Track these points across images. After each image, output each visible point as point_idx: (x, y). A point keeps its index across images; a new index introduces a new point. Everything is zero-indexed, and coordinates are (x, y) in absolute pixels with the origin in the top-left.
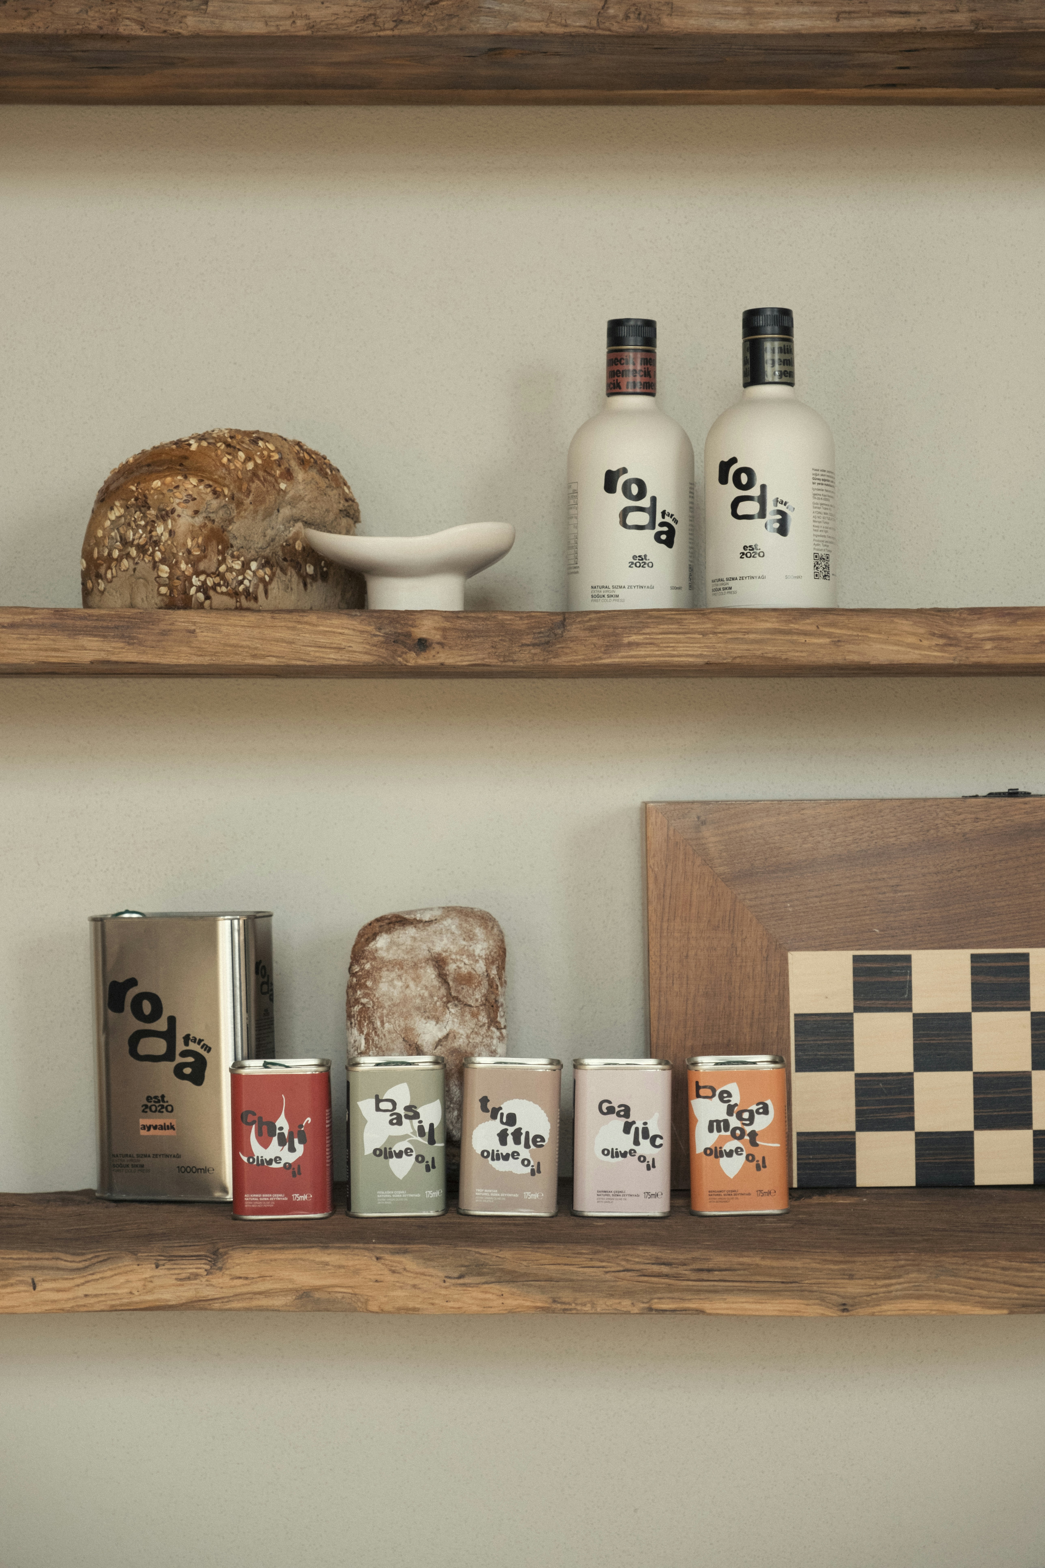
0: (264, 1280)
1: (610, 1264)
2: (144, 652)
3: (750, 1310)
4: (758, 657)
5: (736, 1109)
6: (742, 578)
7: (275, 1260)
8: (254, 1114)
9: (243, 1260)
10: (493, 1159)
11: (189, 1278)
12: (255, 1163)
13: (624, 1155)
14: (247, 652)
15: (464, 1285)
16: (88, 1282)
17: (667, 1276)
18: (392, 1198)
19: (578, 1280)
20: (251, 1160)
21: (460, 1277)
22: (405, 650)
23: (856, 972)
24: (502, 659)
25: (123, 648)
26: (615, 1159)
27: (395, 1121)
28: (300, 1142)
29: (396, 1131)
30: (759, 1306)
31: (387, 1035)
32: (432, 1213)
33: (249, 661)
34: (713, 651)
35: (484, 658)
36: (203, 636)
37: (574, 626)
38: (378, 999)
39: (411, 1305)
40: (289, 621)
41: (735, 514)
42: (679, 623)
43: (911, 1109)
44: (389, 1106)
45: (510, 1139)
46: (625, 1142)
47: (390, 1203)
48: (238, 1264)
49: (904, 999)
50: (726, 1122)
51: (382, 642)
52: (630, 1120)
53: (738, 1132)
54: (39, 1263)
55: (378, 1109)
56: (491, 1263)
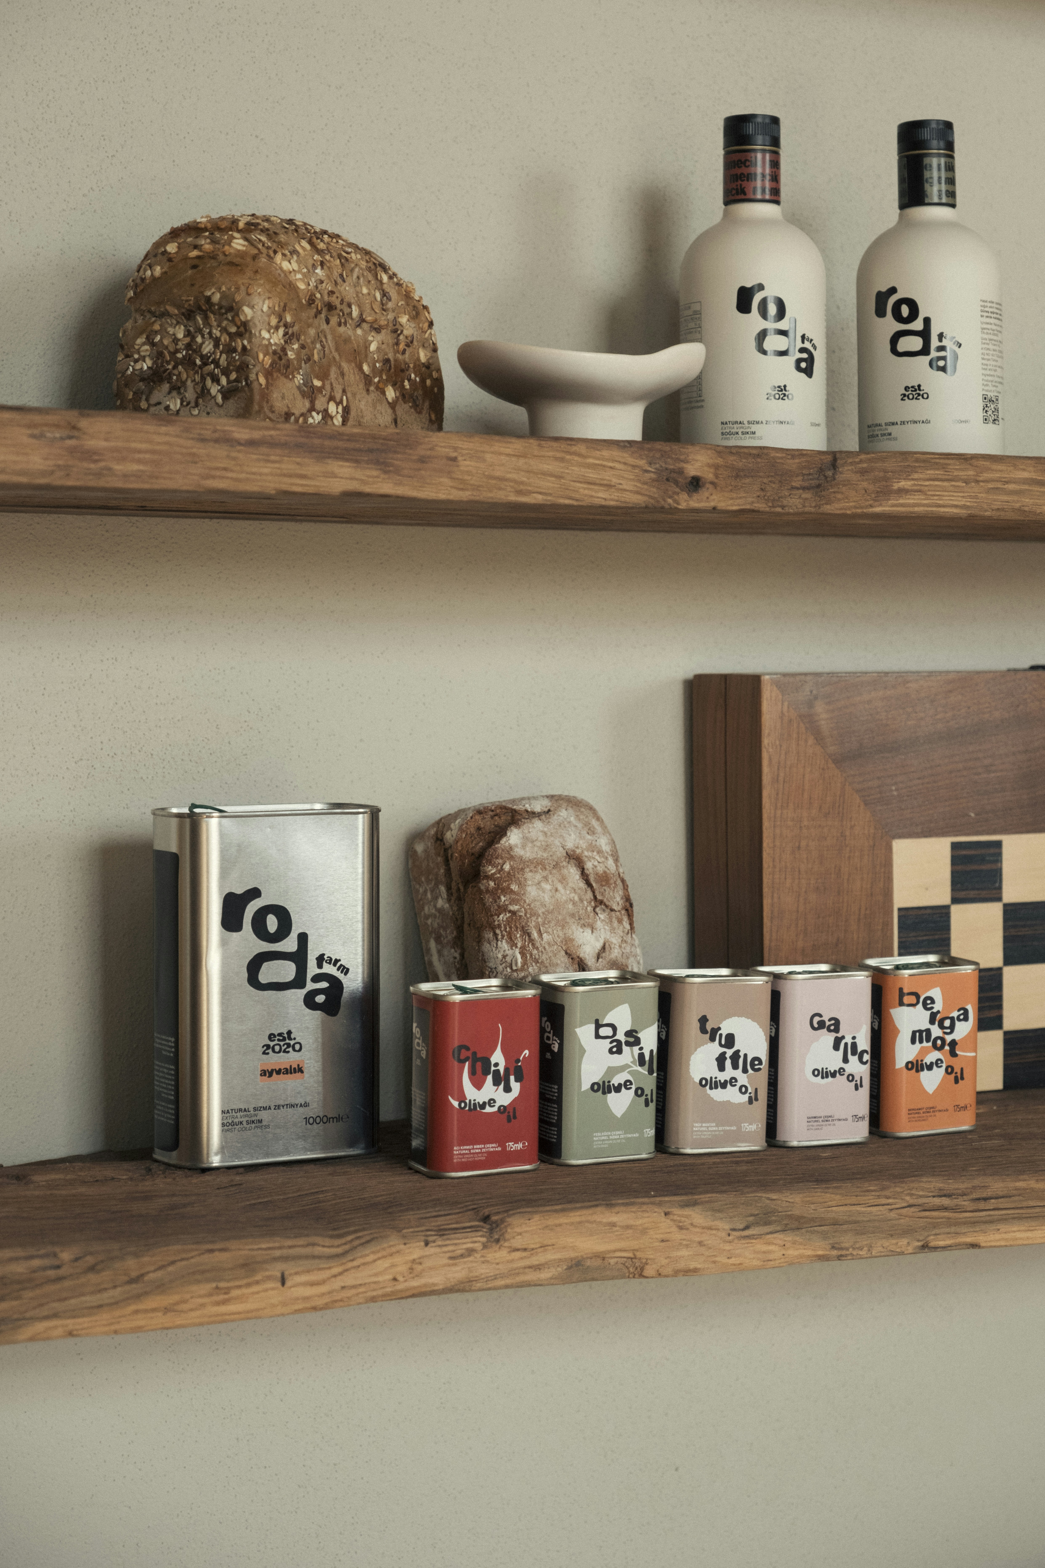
0: (546, 1250)
1: (896, 1201)
2: (400, 484)
3: (1021, 1239)
4: (1014, 510)
5: (939, 1017)
6: (903, 423)
7: (560, 1225)
8: (468, 1049)
9: (525, 1228)
10: (711, 1088)
11: (462, 1256)
12: (467, 1108)
13: (833, 1075)
14: (512, 487)
15: (748, 1237)
16: (347, 1270)
17: (946, 1209)
18: (609, 1140)
19: (863, 1221)
20: (463, 1105)
21: (746, 1228)
22: (677, 490)
23: (955, 860)
24: (770, 504)
25: (377, 477)
26: (825, 1079)
27: (614, 1050)
28: (516, 1081)
29: (617, 1060)
30: (1029, 1234)
31: (547, 947)
32: (644, 1156)
33: (513, 498)
34: (976, 502)
35: (753, 502)
36: (466, 464)
37: (846, 468)
38: (529, 905)
39: (693, 1265)
40: (557, 451)
41: (894, 351)
42: (944, 468)
43: (1000, 1007)
44: (607, 1031)
45: (728, 1063)
46: (834, 1061)
47: (606, 1146)
48: (520, 1234)
49: (995, 889)
50: (928, 1031)
51: (654, 480)
52: (839, 1035)
53: (939, 1042)
54: (292, 1252)
55: (597, 1036)
56: (780, 1209)
